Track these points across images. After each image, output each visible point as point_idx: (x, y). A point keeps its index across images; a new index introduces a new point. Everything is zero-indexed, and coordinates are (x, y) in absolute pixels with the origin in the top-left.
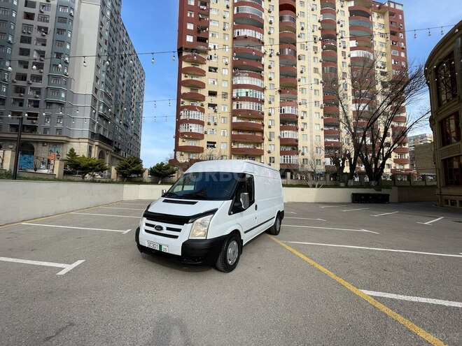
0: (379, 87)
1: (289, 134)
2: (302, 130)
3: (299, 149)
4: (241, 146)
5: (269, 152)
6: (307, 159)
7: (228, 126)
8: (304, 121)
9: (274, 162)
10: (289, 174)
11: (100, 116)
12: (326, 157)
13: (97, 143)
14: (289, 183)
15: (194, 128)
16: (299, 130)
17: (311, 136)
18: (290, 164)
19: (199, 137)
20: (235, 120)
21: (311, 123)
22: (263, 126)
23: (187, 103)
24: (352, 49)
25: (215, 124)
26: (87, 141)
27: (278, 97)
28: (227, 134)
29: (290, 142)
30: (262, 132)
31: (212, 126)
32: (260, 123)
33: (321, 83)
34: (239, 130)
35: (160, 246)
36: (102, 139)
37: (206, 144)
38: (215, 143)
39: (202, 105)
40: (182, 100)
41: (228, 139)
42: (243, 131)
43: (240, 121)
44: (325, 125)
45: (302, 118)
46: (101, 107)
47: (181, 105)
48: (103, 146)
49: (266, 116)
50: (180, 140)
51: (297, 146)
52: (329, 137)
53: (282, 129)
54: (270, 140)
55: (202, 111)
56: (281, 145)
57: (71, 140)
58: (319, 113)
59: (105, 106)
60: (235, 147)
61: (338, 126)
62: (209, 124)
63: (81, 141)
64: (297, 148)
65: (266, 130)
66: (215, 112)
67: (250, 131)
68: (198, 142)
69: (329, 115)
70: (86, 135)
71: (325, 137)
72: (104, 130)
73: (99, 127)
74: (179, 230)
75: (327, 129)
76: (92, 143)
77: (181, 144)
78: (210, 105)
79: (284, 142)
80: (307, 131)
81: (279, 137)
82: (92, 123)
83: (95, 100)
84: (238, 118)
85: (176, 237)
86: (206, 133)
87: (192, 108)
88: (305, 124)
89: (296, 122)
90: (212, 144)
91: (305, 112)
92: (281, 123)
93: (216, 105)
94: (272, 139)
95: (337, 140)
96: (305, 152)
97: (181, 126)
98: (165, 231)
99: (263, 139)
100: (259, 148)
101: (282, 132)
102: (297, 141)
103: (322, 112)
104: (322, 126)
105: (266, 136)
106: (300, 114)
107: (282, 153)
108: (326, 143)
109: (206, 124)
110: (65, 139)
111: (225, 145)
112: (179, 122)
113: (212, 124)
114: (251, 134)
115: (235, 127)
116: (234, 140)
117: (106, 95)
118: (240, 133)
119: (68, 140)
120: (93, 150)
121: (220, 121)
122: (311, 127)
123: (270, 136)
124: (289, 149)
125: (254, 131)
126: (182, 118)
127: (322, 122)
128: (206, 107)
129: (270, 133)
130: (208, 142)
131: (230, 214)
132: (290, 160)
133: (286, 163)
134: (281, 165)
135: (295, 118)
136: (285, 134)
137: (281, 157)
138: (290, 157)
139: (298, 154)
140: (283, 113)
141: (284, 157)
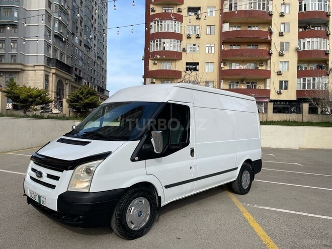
1: (313, 44)
4: (236, 66)
5: (279, 73)
7: (216, 38)
9: (286, 88)
10: (306, 106)
11: (56, 36)
13: (54, 71)
14: (305, 120)
15: (169, 45)
18: (314, 91)
19: (175, 56)
20: (226, 27)
22: (271, 33)
23: (159, 10)
25: (198, 37)
26: (43, 68)
28: (215, 50)
29: (314, 57)
30: (269, 43)
31: (193, 40)
32: (266, 29)
34: (232, 44)
35: (39, 197)
36: (60, 65)
37: (185, 66)
38: (197, 64)
39: (179, 11)
40: (152, 6)
41: (215, 58)
42: (239, 44)
43: (235, 29)
46: (56, 25)
47: (152, 13)
48: (61, 74)
49: (276, 19)
50: (151, 62)
51: (326, 62)
53: (301, 36)
54: (281, 55)
55: (179, 18)
56: (299, 61)
57: (27, 68)
59: (60, 22)
60: (226, 68)
62: (189, 37)
63: (36, 68)
64: (327, 65)
65: (275, 40)
66: (198, 18)
67: (249, 44)
68: (174, 64)
70: (42, 61)
72: (62, 54)
73: (55, 50)
74: (57, 178)
76: (48, 70)
77: (152, 67)
78: (190, 9)
79: (304, 57)
81: (297, 49)
82: (48, 46)
83: (49, 16)
84: (231, 24)
85: (53, 187)
86: (184, 50)
87: (165, 17)
89: (326, 24)
90: (192, 66)
92: (300, 27)
93: (199, 8)
94: (285, 53)
97: (152, 43)
98: (45, 179)
99: (270, 54)
100: (263, 68)
101: (302, 41)
102: (327, 53)
105: (275, 49)
107: (301, 74)
109: (184, 38)
110: (20, 67)
111: (211, 66)
112: (149, 37)
113: (193, 36)
114: (251, 47)
115: (226, 39)
116: (224, 58)
117: (61, 8)
118: (234, 48)
119: (23, 68)
120: (50, 79)
121: (204, 32)
123: (282, 49)
124: (313, 67)
125: (256, 43)
126: (152, 31)
128: (184, 13)
129: (282, 43)
130: (187, 64)
131: (133, 160)
132: (314, 84)
133: (306, 89)
134: (298, 92)
135: (325, 18)
136: (306, 43)
137: (299, 79)
138: (314, 80)
139: (328, 75)
140: (303, 11)
141: (304, 80)
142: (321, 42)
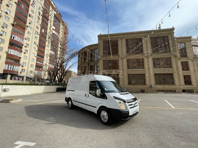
0: (59, 48)
2: (25, 53)
3: (20, 63)
6: (24, 70)
8: (27, 49)
12: (35, 70)
16: (23, 53)
17: (29, 58)
18: (13, 71)
21: (30, 51)
24: (53, 29)
27: (10, 28)
29: (15, 58)
33: (39, 35)
44: (38, 55)
45: (26, 47)
51: (19, 61)
52: (38, 61)
53: (9, 48)
56: (7, 58)
58: (35, 48)
61: (43, 57)
69: (40, 51)
71: (37, 61)
75: (38, 57)
79: (9, 56)
80: (27, 55)
81: (7, 52)
85: (137, 105)
88: (27, 51)
89: (21, 48)
91: (28, 44)
92: (9, 44)
95: (42, 64)
96: (24, 65)
101: (10, 50)
102: (20, 58)
103: (37, 48)
104: (36, 55)
106: (25, 45)
107: (7, 63)
108: (37, 63)
122: (30, 54)
124: (12, 61)
127: (36, 53)
132: (13, 68)
133: (9, 69)
134: (4, 70)
135: (21, 45)
136: (12, 51)
137: (6, 65)
138: (13, 66)
139: (19, 66)
140: (13, 38)
141: (9, 66)
142: (18, 53)
